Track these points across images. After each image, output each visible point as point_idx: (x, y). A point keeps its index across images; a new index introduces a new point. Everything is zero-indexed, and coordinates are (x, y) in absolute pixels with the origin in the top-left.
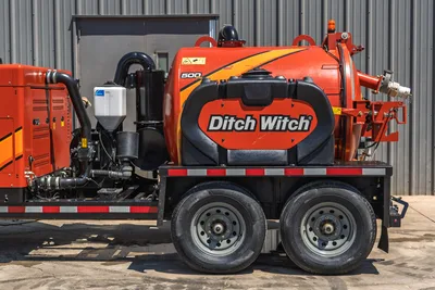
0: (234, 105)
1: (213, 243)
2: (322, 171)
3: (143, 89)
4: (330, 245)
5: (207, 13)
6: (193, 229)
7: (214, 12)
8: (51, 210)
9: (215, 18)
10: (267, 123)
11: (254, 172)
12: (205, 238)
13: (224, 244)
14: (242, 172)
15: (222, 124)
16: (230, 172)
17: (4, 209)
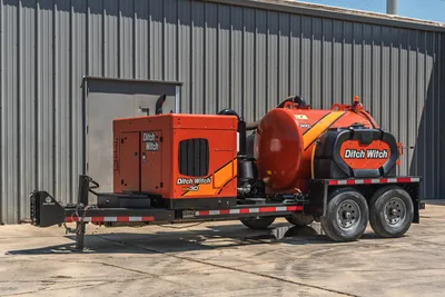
0: (355, 143)
1: (344, 224)
4: (393, 221)
6: (337, 217)
9: (180, 85)
10: (370, 154)
12: (340, 221)
16: (356, 182)
17: (218, 212)
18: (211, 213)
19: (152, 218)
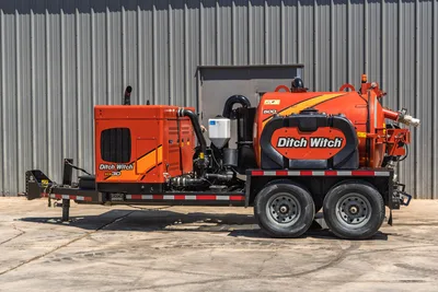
0: (294, 131)
1: (281, 219)
2: (349, 173)
3: (241, 120)
4: (355, 221)
5: (295, 63)
6: (268, 210)
7: (300, 63)
8: (179, 198)
9: (301, 67)
10: (315, 143)
11: (305, 173)
12: (275, 215)
13: (287, 219)
14: (298, 173)
15: (286, 143)
16: (290, 173)
17: (151, 197)
18: (144, 197)
19: (90, 199)
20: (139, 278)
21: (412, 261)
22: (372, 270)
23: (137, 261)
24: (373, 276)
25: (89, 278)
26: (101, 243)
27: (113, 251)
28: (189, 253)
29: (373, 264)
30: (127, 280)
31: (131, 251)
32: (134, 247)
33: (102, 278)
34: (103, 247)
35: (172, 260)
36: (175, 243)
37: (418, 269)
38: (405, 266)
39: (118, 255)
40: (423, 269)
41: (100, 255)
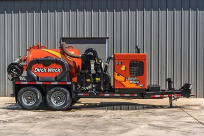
20: (27, 131)
21: (156, 123)
22: (137, 127)
23: (28, 124)
24: (138, 129)
25: (3, 131)
26: (12, 116)
27: (17, 120)
28: (52, 120)
29: (138, 124)
30: (21, 132)
31: (26, 120)
32: (28, 118)
33: (9, 131)
34: (12, 118)
35: (44, 123)
36: (47, 116)
37: (158, 127)
38: (153, 125)
39: (19, 121)
40: (161, 127)
41: (10, 121)
